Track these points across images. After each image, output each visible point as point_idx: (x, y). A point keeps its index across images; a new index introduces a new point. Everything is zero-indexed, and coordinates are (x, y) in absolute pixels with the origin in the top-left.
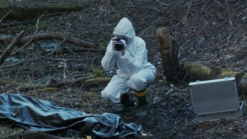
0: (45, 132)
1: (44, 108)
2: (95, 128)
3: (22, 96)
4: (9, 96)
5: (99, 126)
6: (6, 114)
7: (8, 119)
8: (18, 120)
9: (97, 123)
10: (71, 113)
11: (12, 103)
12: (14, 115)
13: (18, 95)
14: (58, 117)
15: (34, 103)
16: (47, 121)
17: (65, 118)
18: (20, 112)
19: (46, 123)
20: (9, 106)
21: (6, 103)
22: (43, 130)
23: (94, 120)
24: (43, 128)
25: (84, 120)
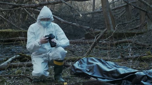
0: (106, 82)
1: (109, 67)
2: (143, 79)
3: (95, 59)
4: (87, 59)
5: (146, 78)
6: (83, 70)
7: (84, 73)
8: (90, 74)
9: (145, 75)
10: (127, 70)
11: (89, 63)
12: (88, 70)
13: (93, 58)
14: (117, 72)
15: (103, 63)
16: (110, 75)
17: (122, 73)
18: (92, 69)
19: (108, 76)
20: (86, 65)
21: (85, 63)
22: (106, 80)
23: (142, 73)
25: (135, 74)
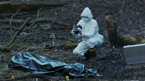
0: (42, 74)
1: (42, 61)
2: (70, 71)
3: (30, 54)
4: (22, 54)
5: (73, 70)
6: (21, 64)
7: (22, 67)
8: (27, 67)
9: (72, 69)
10: (57, 63)
11: (24, 58)
12: (25, 64)
13: (28, 53)
14: (49, 65)
15: (36, 58)
16: (44, 68)
17: (54, 66)
18: (28, 63)
19: (43, 69)
20: (22, 59)
21: (20, 57)
22: (41, 73)
23: (70, 67)
24: (41, 72)
25: (65, 67)
